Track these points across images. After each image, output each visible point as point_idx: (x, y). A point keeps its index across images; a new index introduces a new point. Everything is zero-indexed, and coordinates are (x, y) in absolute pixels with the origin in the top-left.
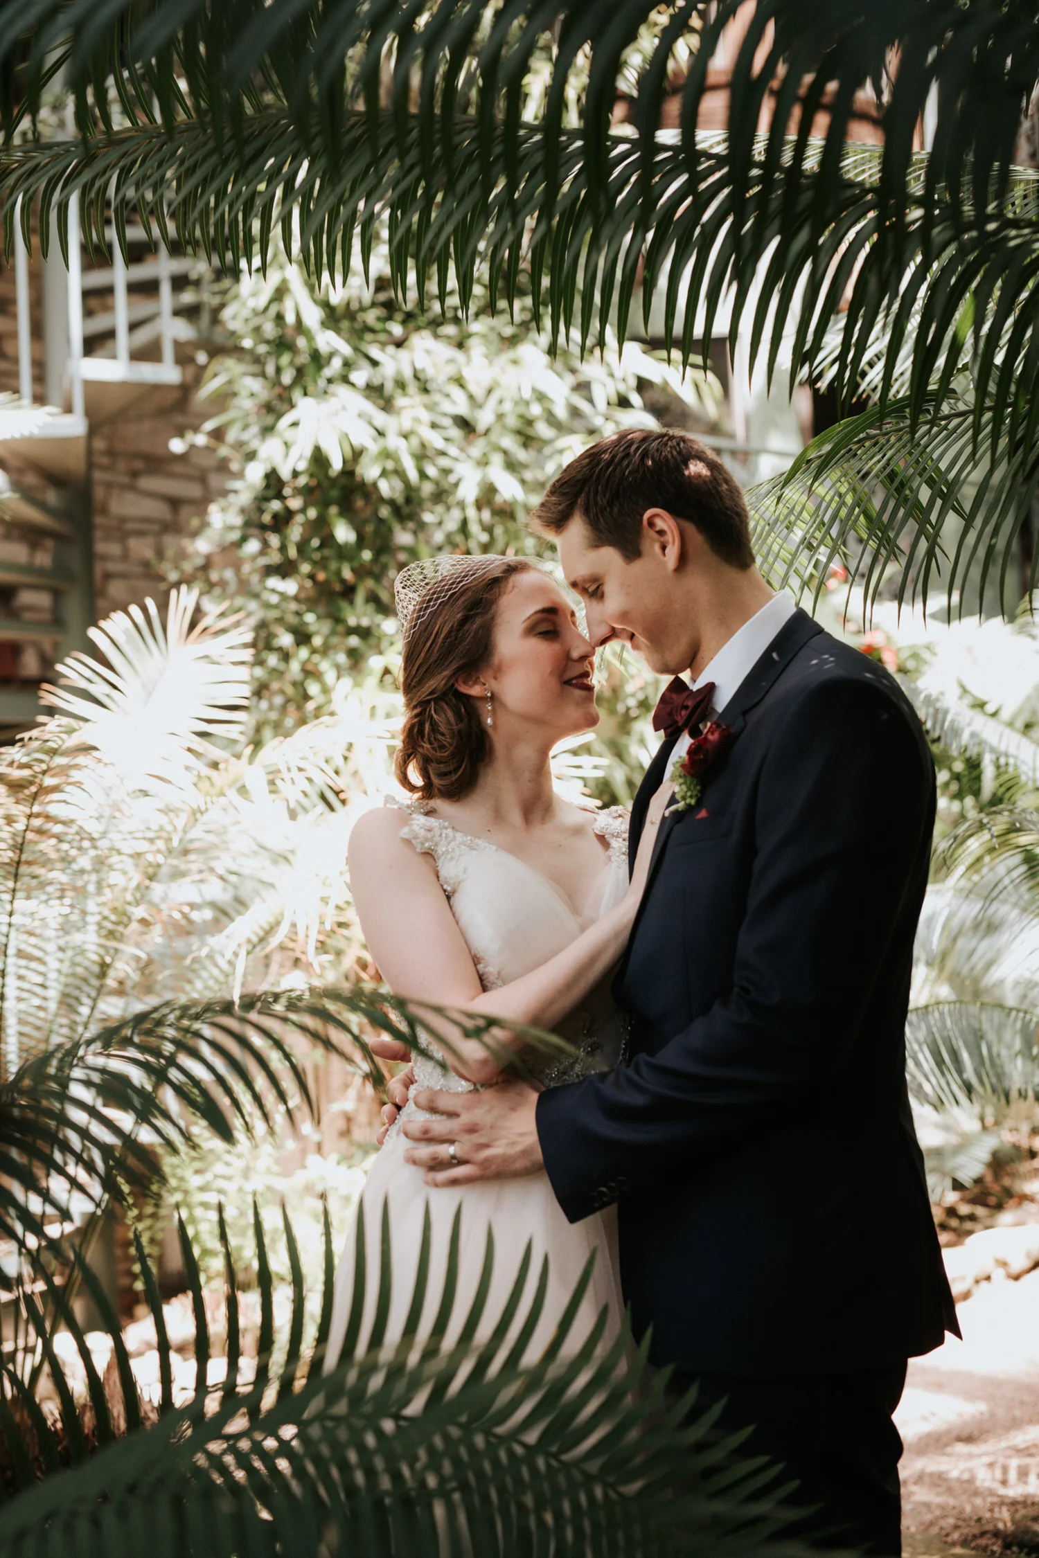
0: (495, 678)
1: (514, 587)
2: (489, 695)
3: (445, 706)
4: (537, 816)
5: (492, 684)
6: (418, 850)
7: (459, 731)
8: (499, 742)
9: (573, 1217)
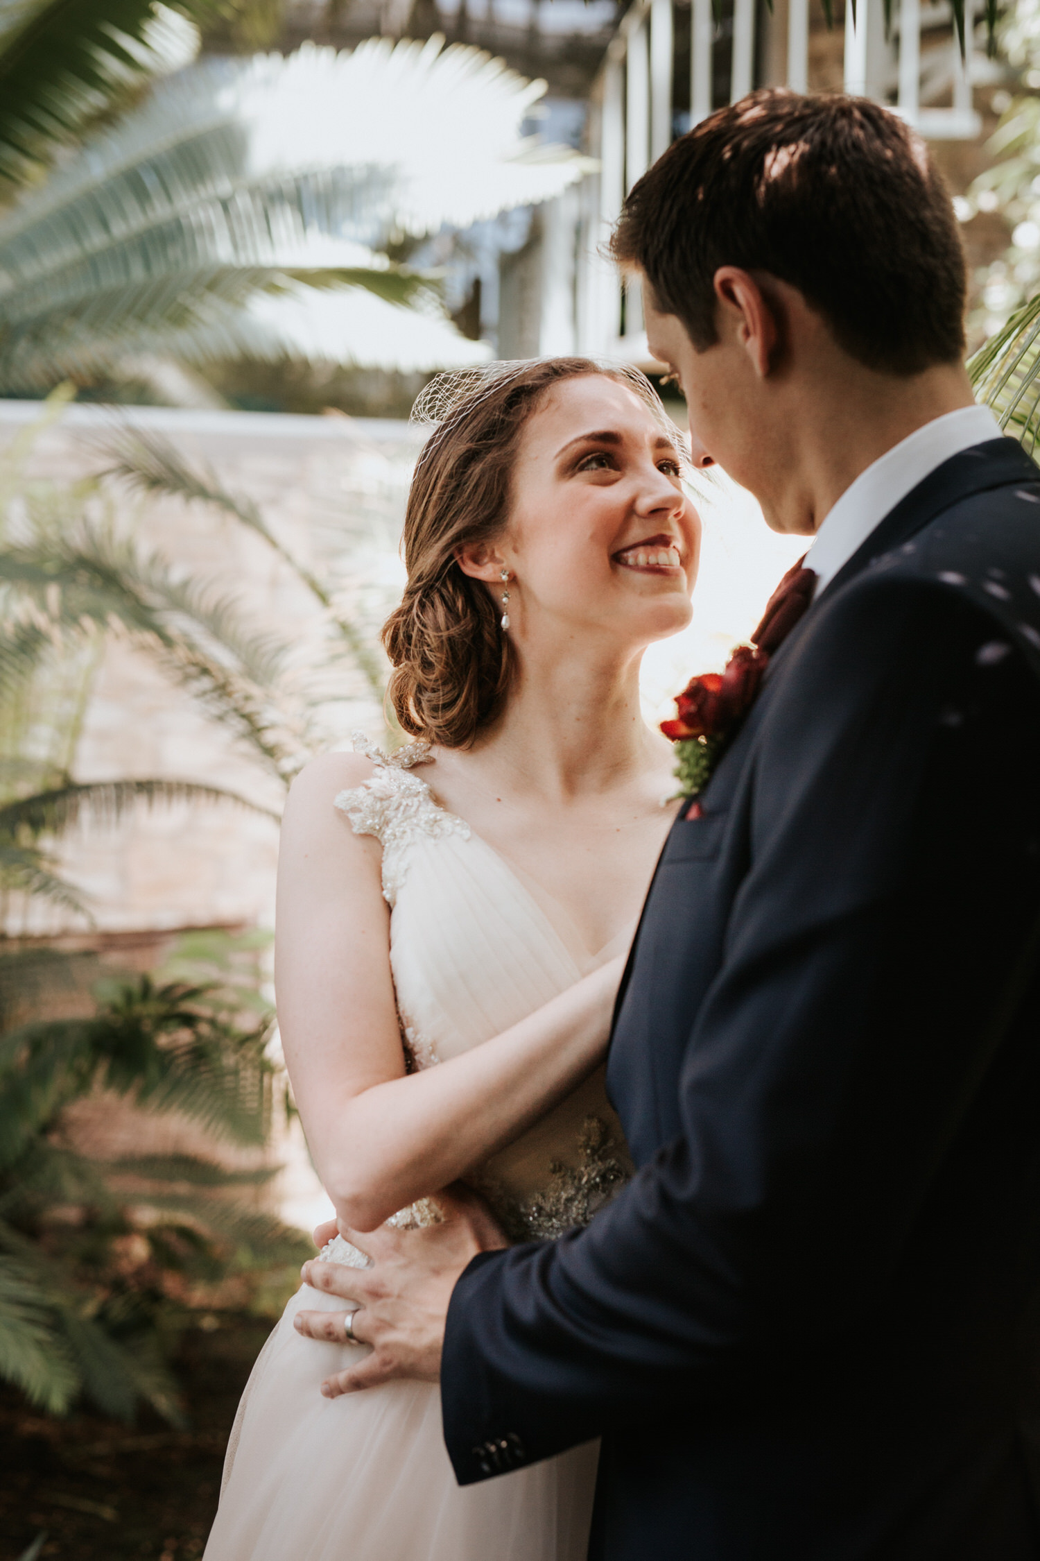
0: (516, 550)
1: (550, 401)
2: (505, 578)
3: (437, 601)
4: (592, 778)
5: (511, 560)
6: (355, 830)
7: (450, 639)
8: (531, 653)
9: (467, 1472)
